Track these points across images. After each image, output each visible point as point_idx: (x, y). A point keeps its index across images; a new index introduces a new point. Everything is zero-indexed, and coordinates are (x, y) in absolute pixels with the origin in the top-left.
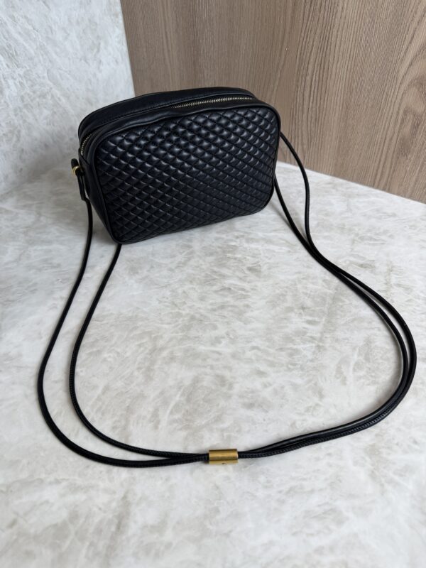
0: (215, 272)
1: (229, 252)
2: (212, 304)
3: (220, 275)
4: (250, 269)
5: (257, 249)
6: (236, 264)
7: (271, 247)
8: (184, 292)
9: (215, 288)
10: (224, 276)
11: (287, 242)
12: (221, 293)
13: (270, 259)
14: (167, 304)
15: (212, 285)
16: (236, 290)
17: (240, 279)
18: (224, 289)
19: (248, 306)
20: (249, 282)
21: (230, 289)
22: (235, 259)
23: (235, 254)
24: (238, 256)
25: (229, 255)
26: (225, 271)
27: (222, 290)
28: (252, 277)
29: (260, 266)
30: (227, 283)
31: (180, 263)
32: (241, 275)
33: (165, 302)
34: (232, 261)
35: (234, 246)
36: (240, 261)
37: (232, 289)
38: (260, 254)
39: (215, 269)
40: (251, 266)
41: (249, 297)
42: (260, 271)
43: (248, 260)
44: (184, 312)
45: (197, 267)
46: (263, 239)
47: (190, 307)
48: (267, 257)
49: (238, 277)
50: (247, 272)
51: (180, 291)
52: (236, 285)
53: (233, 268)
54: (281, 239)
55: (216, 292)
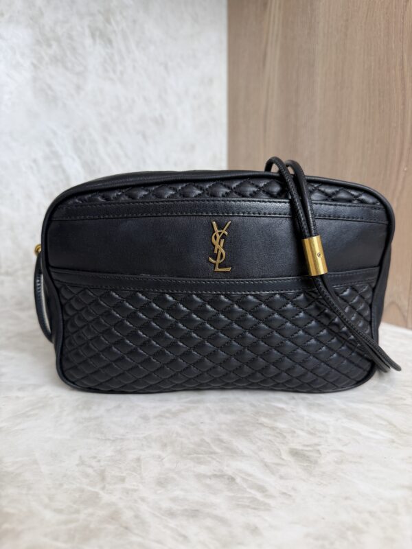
0: (221, 441)
1: (266, 416)
2: (174, 500)
3: (227, 449)
4: (295, 453)
5: (323, 423)
6: (270, 438)
7: (355, 426)
8: (138, 460)
9: (202, 469)
10: (233, 453)
11: (391, 424)
12: (208, 481)
13: (346, 445)
14: (90, 471)
15: (199, 462)
16: (245, 486)
17: (266, 465)
18: (219, 476)
19: (255, 530)
20: (281, 477)
21: (232, 479)
22: (273, 429)
23: (275, 421)
24: (281, 425)
25: (263, 420)
26: (241, 444)
27: (215, 476)
28: (294, 468)
29: (318, 451)
30: (232, 466)
31: (168, 411)
32: (269, 458)
33: (90, 466)
34: (267, 431)
35: (282, 409)
36: (281, 434)
37: (238, 480)
38: (328, 432)
39: (225, 436)
40: (299, 447)
41: (267, 508)
42: (316, 462)
43: (298, 436)
44: (105, 497)
45: (193, 424)
46: (342, 410)
47: (127, 492)
48: (339, 440)
49: (262, 461)
50: (286, 456)
51: (131, 456)
52: (250, 475)
53: (260, 443)
54: (378, 416)
55: (199, 477)
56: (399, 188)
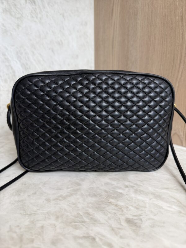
0: (88, 214)
1: (113, 198)
3: (92, 219)
4: (129, 221)
5: (143, 201)
6: (115, 211)
7: (160, 203)
8: (42, 227)
9: (78, 233)
10: (95, 221)
11: (178, 201)
12: (81, 241)
13: (155, 215)
14: (14, 235)
15: (76, 228)
16: (101, 243)
17: (113, 229)
18: (87, 237)
20: (121, 237)
21: (94, 239)
22: (116, 206)
23: (118, 201)
24: (121, 203)
25: (112, 200)
26: (99, 216)
27: (84, 237)
28: (128, 231)
29: (141, 219)
30: (94, 230)
31: (61, 196)
32: (115, 225)
33: (15, 232)
34: (113, 207)
35: (121, 193)
36: (121, 209)
37: (97, 240)
38: (146, 207)
39: (91, 211)
40: (131, 217)
42: (140, 227)
43: (130, 210)
45: (74, 204)
46: (152, 193)
48: (152, 212)
49: (110, 226)
50: (124, 224)
51: (39, 225)
52: (103, 236)
53: (109, 215)
54: (171, 197)
55: (76, 238)
56: (180, 76)
